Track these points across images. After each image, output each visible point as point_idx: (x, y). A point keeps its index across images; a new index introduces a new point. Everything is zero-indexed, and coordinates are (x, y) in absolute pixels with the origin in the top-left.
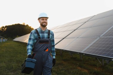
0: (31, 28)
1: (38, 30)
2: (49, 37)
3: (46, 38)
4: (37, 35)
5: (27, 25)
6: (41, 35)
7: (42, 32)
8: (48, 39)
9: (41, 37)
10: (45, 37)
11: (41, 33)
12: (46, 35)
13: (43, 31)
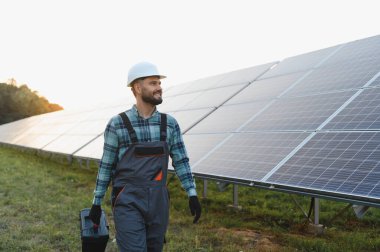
0: (37, 98)
1: (128, 115)
2: (163, 138)
3: (156, 138)
4: (125, 130)
5: (24, 87)
6: (137, 130)
7: (143, 121)
8: (160, 144)
9: (139, 137)
10: (153, 136)
11: (140, 126)
12: (154, 130)
13: (146, 118)
